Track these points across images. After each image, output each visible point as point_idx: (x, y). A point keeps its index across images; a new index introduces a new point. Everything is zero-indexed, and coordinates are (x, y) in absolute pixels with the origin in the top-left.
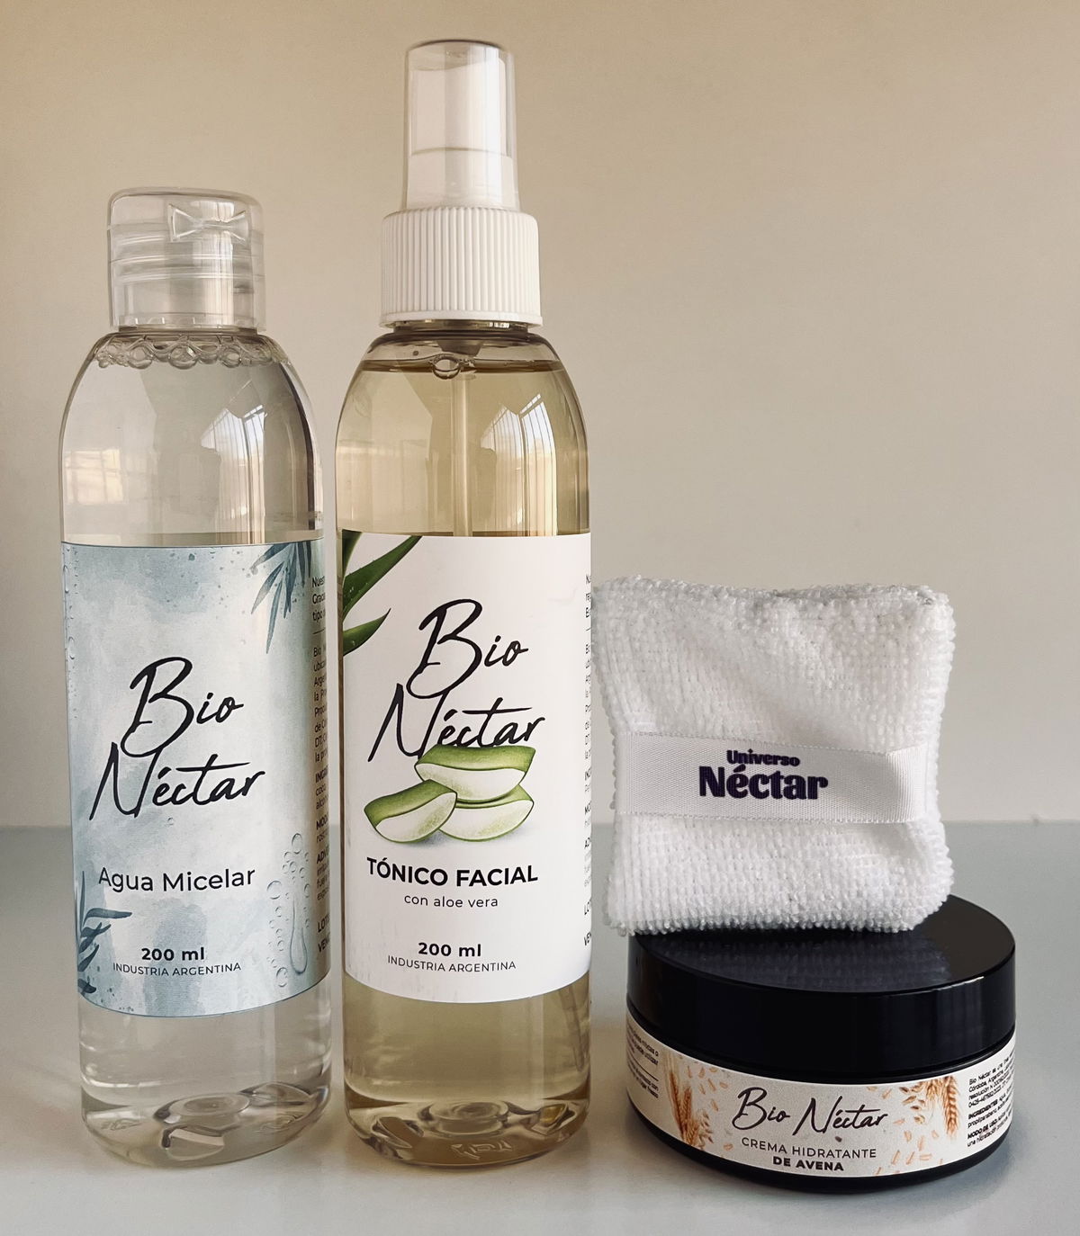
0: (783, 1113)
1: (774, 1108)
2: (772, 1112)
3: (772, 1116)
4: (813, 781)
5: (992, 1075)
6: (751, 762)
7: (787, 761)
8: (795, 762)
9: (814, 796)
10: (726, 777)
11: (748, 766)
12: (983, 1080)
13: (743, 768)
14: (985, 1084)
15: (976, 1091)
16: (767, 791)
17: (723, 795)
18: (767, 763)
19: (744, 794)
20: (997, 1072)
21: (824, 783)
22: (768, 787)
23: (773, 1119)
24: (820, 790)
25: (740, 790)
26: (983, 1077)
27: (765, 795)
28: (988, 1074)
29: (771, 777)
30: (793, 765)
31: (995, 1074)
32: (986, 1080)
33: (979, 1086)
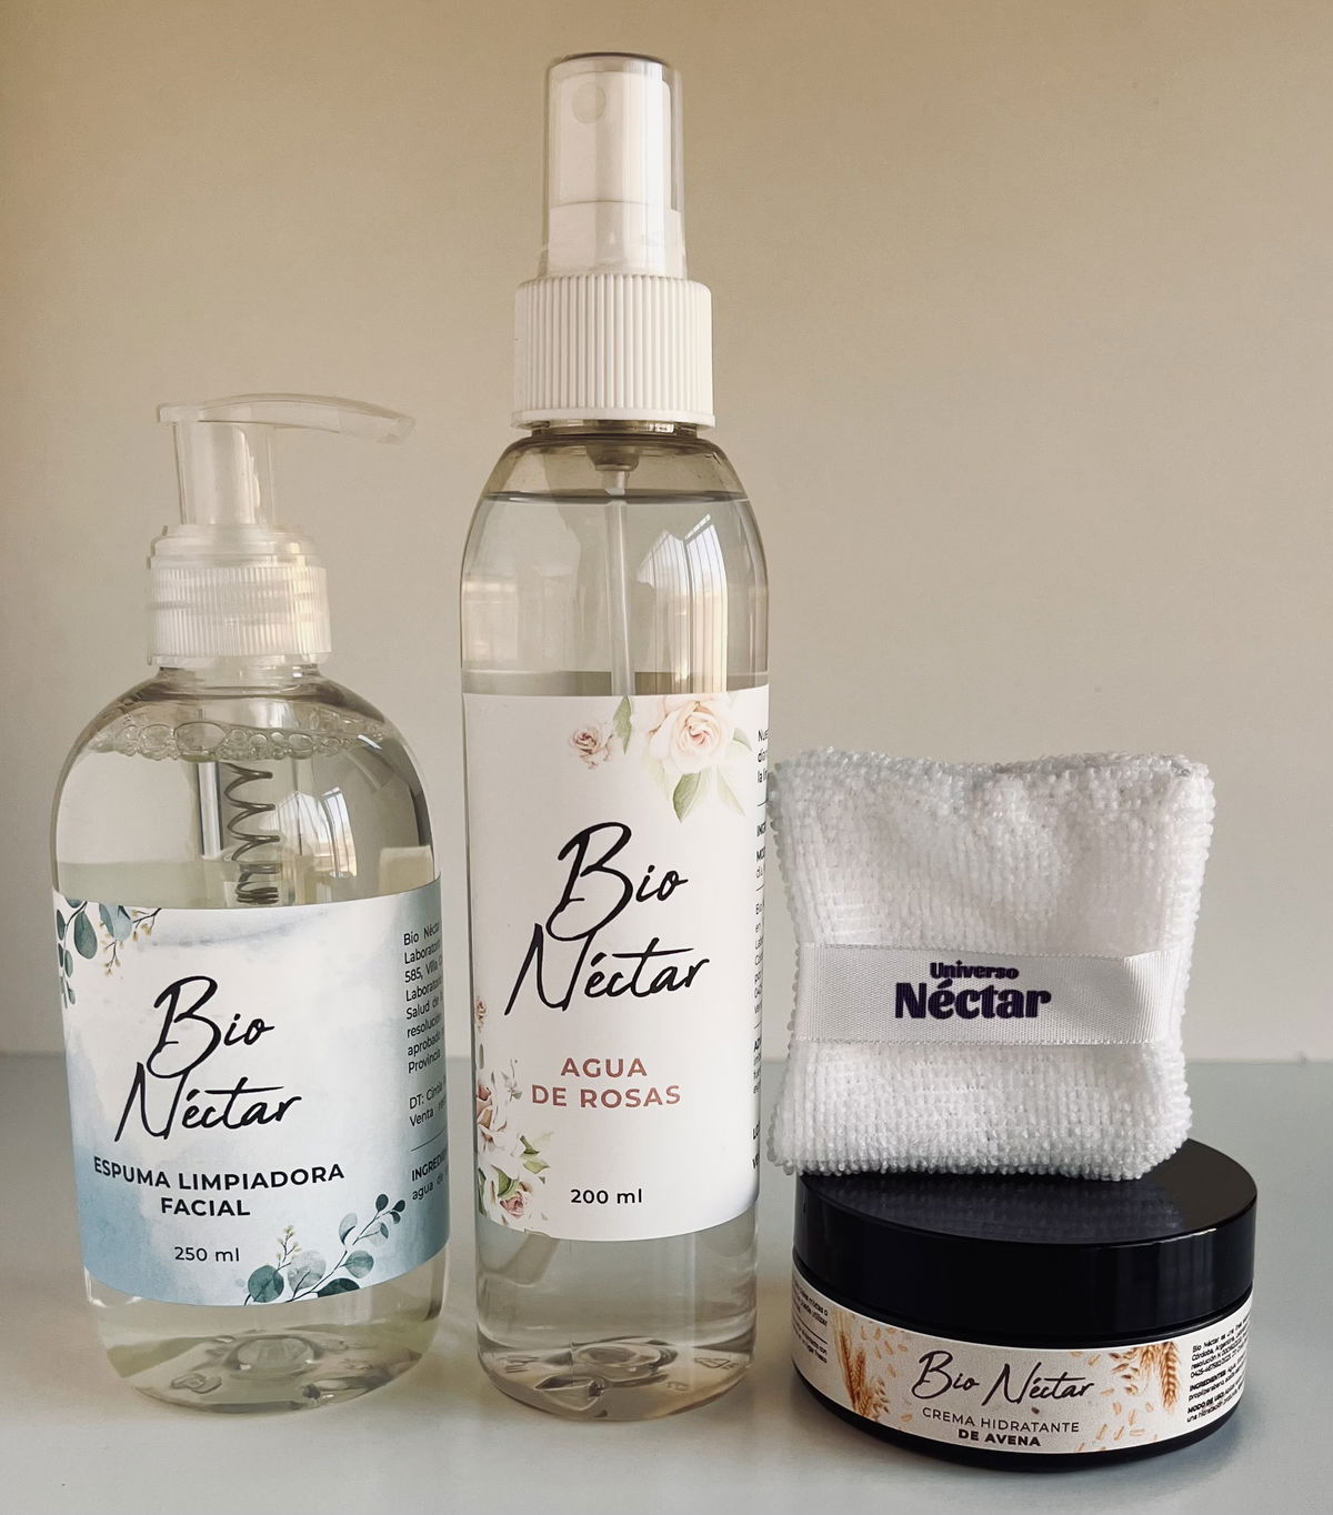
0: (971, 1381)
1: (961, 1375)
2: (959, 1379)
3: (958, 1384)
4: (1033, 995)
5: (1221, 1342)
6: (959, 976)
7: (1002, 973)
8: (1013, 974)
9: (1033, 1013)
10: (929, 994)
11: (955, 980)
12: (1210, 1348)
13: (949, 983)
14: (1212, 1352)
15: (1201, 1360)
16: (977, 1010)
17: (922, 1015)
18: (978, 976)
19: (949, 1014)
20: (1227, 1338)
21: (1046, 997)
22: (979, 1004)
23: (960, 1387)
24: (1040, 1005)
25: (944, 1009)
26: (1209, 1344)
27: (974, 1014)
28: (1216, 1341)
29: (982, 992)
30: (1010, 977)
31: (1224, 1341)
32: (1213, 1347)
33: (1204, 1355)
